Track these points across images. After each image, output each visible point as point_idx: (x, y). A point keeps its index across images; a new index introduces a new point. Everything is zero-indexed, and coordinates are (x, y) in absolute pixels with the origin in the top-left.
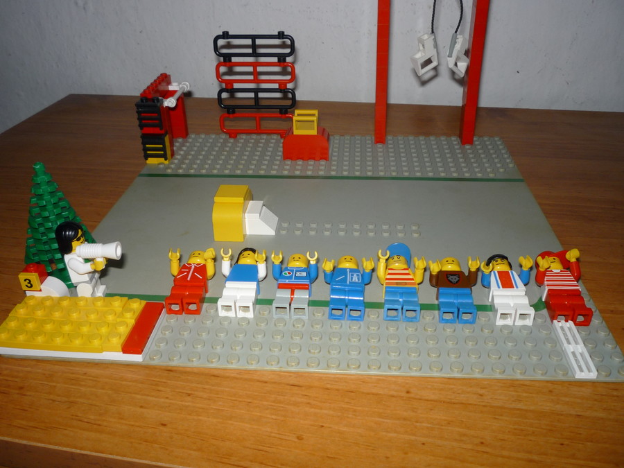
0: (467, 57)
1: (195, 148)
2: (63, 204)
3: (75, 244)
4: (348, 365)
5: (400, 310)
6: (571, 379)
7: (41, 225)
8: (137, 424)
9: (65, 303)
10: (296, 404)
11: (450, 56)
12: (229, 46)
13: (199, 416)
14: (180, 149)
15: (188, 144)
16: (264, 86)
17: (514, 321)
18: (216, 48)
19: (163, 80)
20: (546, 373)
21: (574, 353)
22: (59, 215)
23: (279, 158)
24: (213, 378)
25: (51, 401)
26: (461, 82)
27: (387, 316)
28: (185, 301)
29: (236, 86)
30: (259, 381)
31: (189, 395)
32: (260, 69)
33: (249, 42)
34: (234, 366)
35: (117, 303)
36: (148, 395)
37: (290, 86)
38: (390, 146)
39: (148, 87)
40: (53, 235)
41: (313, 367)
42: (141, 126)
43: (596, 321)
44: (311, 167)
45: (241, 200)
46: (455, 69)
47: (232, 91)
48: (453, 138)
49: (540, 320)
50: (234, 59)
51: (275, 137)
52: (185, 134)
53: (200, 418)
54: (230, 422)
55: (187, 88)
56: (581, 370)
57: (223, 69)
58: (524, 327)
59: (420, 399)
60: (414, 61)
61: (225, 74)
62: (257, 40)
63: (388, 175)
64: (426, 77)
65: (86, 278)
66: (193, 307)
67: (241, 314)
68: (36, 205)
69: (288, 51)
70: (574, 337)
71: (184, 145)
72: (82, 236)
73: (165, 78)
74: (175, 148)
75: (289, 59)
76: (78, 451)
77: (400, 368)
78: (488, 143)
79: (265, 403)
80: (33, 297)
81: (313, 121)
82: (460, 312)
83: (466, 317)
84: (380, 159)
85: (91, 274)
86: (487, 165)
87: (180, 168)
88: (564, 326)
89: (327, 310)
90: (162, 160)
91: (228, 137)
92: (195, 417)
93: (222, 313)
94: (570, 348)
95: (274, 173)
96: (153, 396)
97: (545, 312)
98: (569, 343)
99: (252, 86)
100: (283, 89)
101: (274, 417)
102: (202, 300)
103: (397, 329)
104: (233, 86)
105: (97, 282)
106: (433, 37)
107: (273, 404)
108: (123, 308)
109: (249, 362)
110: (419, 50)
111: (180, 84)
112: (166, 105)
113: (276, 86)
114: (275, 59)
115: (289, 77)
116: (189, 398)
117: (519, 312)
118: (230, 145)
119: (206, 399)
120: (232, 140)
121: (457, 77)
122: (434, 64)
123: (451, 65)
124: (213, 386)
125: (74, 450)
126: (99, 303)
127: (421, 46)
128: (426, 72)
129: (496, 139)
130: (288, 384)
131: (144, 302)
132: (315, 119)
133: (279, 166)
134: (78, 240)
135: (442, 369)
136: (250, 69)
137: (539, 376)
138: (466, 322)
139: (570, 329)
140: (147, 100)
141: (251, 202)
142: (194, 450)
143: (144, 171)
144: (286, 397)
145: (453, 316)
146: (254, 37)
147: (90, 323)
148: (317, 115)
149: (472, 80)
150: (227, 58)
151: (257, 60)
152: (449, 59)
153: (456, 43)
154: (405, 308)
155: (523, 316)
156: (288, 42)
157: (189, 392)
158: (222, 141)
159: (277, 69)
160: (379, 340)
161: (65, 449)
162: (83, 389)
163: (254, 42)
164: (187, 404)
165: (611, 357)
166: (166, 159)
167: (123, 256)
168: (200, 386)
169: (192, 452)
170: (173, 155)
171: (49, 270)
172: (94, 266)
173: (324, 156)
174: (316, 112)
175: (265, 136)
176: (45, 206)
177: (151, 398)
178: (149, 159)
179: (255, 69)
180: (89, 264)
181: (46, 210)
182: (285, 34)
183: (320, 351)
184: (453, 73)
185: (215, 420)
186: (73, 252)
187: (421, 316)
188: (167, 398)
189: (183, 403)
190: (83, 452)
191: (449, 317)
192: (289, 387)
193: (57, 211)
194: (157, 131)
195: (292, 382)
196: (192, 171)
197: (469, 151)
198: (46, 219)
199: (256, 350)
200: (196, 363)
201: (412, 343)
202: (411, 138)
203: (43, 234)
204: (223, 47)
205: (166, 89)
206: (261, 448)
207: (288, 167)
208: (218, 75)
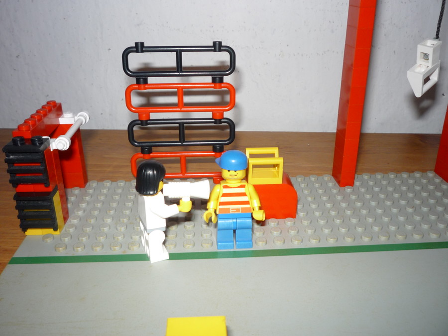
14: (77, 206)
15: (87, 198)
18: (126, 65)
19: (50, 111)
37: (227, 115)
38: (362, 190)
42: (15, 183)
52: (83, 182)
55: (85, 121)
62: (183, 53)
71: (82, 201)
74: (69, 206)
75: (227, 79)
81: (277, 165)
87: (79, 243)
90: (50, 231)
100: (218, 120)
104: (149, 116)
111: (75, 115)
112: (55, 148)
132: (279, 161)
140: (23, 140)
148: (277, 155)
150: (142, 78)
163: (179, 57)
166: (56, 229)
170: (65, 219)
174: (275, 151)
178: (29, 230)
182: (223, 44)
194: (41, 188)
196: (98, 250)
205: (55, 123)
208: (129, 104)
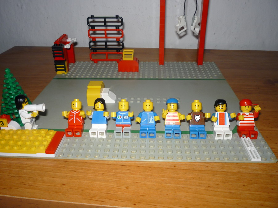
0: (200, 26)
1: (79, 67)
2: (18, 88)
3: (24, 105)
4: (149, 158)
5: (172, 134)
6: (250, 162)
7: (8, 97)
8: (51, 185)
9: (19, 132)
10: (124, 173)
11: (192, 25)
12: (94, 22)
13: (80, 180)
14: (72, 67)
15: (75, 66)
16: (110, 39)
17: (223, 138)
18: (88, 23)
19: (64, 37)
20: (238, 159)
21: (250, 151)
22: (16, 92)
23: (116, 71)
24: (86, 164)
25: (10, 177)
26: (197, 37)
27: (166, 136)
28: (74, 131)
29: (97, 40)
30: (107, 164)
31: (75, 171)
32: (108, 32)
33: (103, 20)
34: (97, 158)
35: (43, 132)
36: (56, 172)
37: (121, 39)
38: (166, 66)
39: (57, 40)
40: (14, 102)
41: (133, 158)
42: (54, 57)
43: (260, 137)
44: (131, 75)
45: (100, 87)
46: (194, 31)
47: (95, 42)
48: (194, 63)
49: (235, 137)
50: (96, 28)
51: (114, 62)
52: (74, 62)
53: (81, 181)
54: (94, 182)
55: (75, 40)
56: (254, 158)
57: (91, 32)
58: (228, 140)
59: (180, 169)
60: (176, 27)
61: (92, 34)
62: (106, 19)
63: (165, 78)
64: (182, 35)
65: (29, 120)
66: (78, 134)
67: (100, 136)
68: (6, 88)
69: (120, 24)
70: (250, 144)
71: (73, 66)
72: (27, 101)
73: (65, 36)
74: (69, 67)
75: (121, 28)
76: (24, 198)
77: (173, 158)
78: (209, 64)
79: (111, 173)
80: (4, 130)
81: (132, 54)
82: (199, 134)
83: (202, 136)
84: (162, 71)
85: (31, 119)
86: (209, 73)
87: (72, 75)
88: (245, 140)
89: (139, 134)
90: (64, 72)
91: (93, 62)
92: (79, 181)
93: (91, 136)
94: (249, 149)
95: (114, 77)
96: (58, 173)
97: (237, 134)
98: (248, 146)
99: (104, 39)
100: (118, 41)
101: (114, 179)
102: (82, 131)
103: (171, 142)
104: (95, 39)
105: (34, 123)
106: (184, 17)
107: (114, 174)
108: (46, 134)
109: (104, 156)
110: (178, 23)
111: (72, 39)
112: (66, 47)
113: (115, 40)
114: (114, 28)
115: (120, 36)
116: (75, 173)
117: (226, 133)
118: (94, 66)
119: (83, 173)
120: (95, 64)
121: (195, 35)
122: (185, 29)
123: (193, 29)
124: (86, 167)
125: (22, 198)
126: (35, 132)
127: (179, 21)
128: (182, 32)
129: (213, 63)
130: (120, 165)
131: (56, 132)
132: (132, 53)
133: (116, 74)
134: (25, 103)
135: (192, 159)
136: (103, 32)
137: (235, 160)
138: (202, 138)
139: (248, 141)
140: (57, 45)
141: (104, 88)
142: (79, 195)
143: (55, 77)
144: (120, 171)
145: (196, 136)
146: (105, 18)
147: (31, 141)
148: (133, 52)
149: (202, 36)
150: (93, 27)
151: (106, 28)
152: (191, 27)
153: (194, 20)
154: (174, 132)
155: (227, 135)
156: (120, 20)
157: (75, 170)
158: (91, 64)
159: (115, 32)
160: (163, 147)
161: (18, 197)
162: (25, 171)
163: (105, 20)
164: (74, 175)
165: (267, 152)
166: (65, 72)
167: (46, 110)
168: (80, 167)
169: (78, 196)
170: (69, 70)
171: (12, 117)
172: (32, 115)
173: (137, 70)
174: (133, 50)
175: (110, 62)
176: (10, 88)
177: (58, 174)
178: (58, 72)
179: (105, 32)
180: (30, 114)
181: (10, 90)
182: (119, 16)
183: (136, 152)
184: (193, 33)
185: (88, 182)
186: (23, 109)
187: (182, 136)
188: (65, 173)
189: (73, 175)
190: (26, 198)
191: (194, 136)
192: (121, 166)
193: (15, 91)
194: (61, 59)
195: (122, 164)
196: (77, 77)
197: (201, 68)
198: (11, 94)
199: (107, 152)
200: (79, 158)
201: (178, 148)
202: (175, 62)
203: (9, 101)
204: (91, 22)
205: (66, 41)
206: (109, 193)
207: (120, 75)
208: (89, 35)
